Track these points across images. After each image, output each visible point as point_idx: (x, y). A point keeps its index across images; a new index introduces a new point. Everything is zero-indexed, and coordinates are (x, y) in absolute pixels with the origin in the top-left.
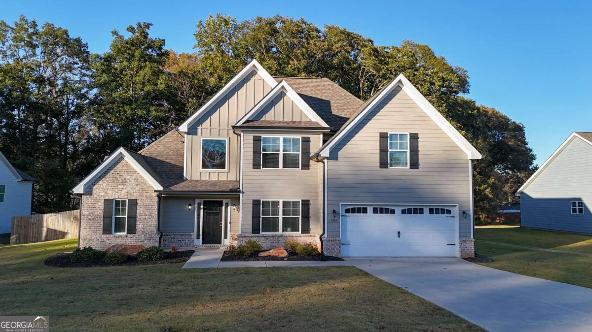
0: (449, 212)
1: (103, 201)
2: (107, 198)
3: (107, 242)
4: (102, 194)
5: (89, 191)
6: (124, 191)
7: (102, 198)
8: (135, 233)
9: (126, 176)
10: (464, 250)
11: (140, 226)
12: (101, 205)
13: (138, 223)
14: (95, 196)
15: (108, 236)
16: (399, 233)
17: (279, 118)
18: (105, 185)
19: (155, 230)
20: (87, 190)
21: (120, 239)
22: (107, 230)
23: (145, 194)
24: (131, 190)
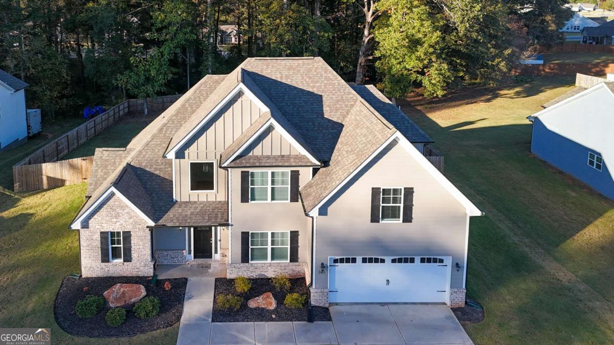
0: (441, 261)
1: (99, 234)
2: (103, 231)
3: (106, 269)
4: (97, 227)
5: (85, 225)
6: (118, 223)
7: (98, 231)
8: (131, 261)
9: (118, 210)
10: (454, 300)
11: (134, 255)
12: (97, 237)
13: (133, 252)
14: (92, 229)
15: (106, 264)
16: (388, 281)
17: (267, 152)
18: (100, 219)
19: (149, 258)
20: (85, 224)
21: (117, 267)
22: (105, 259)
23: (138, 226)
24: (124, 223)
